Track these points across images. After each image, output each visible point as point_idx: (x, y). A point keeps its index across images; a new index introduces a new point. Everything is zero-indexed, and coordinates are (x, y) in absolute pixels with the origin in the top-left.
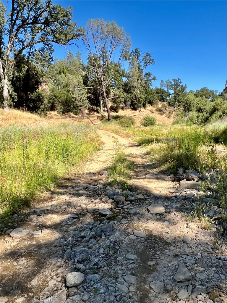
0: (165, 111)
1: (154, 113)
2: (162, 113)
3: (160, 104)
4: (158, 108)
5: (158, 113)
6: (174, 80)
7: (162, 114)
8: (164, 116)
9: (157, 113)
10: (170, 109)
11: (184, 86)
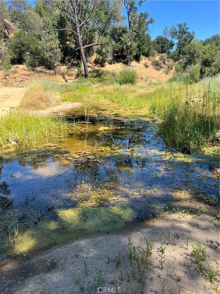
0: (162, 65)
1: (149, 68)
2: (159, 67)
3: (157, 56)
4: (154, 62)
5: (154, 68)
6: (180, 26)
7: (158, 70)
8: (162, 71)
9: (152, 68)
10: (169, 63)
11: (191, 33)
